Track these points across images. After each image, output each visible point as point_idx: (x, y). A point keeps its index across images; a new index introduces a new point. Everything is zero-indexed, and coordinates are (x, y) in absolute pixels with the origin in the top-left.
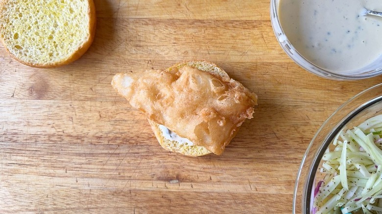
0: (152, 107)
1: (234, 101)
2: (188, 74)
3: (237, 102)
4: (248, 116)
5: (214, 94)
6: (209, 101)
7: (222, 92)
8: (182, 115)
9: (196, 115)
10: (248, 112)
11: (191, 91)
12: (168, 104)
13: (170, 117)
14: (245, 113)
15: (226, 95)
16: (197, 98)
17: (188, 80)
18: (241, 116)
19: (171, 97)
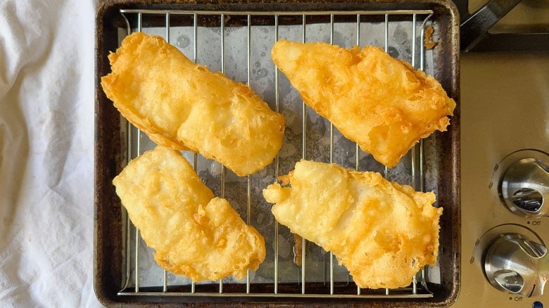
0: (320, 93)
1: (429, 105)
2: (376, 57)
3: (433, 107)
4: (439, 126)
5: (404, 91)
6: (396, 99)
7: (417, 90)
8: (356, 111)
9: (375, 113)
10: (441, 122)
11: (375, 81)
12: (342, 93)
13: (340, 109)
14: (437, 124)
15: (419, 95)
16: (383, 92)
17: (375, 66)
18: (431, 125)
19: (348, 84)
